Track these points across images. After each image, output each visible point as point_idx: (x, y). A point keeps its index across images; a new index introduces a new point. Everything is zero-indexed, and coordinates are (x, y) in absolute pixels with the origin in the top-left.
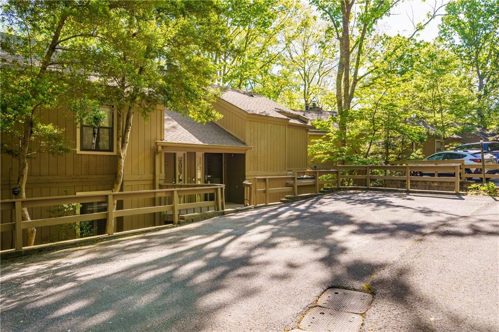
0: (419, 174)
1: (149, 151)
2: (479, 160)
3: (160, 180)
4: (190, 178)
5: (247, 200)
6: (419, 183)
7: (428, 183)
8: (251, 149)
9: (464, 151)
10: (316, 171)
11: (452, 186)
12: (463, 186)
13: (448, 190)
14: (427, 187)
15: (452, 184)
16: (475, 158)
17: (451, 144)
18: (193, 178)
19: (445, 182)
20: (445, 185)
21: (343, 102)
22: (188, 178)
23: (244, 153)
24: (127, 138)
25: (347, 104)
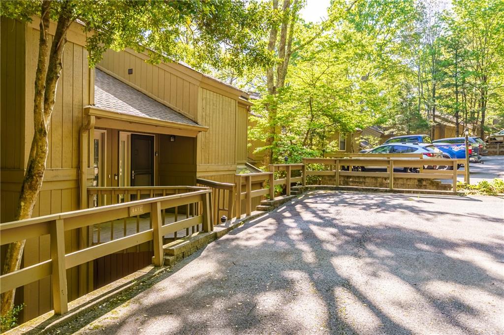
0: (360, 170)
1: (70, 125)
2: (432, 154)
3: (88, 179)
4: (111, 177)
5: (223, 210)
6: (367, 180)
7: (379, 180)
8: (206, 131)
9: (414, 144)
10: (287, 164)
11: (408, 183)
12: (421, 183)
13: (405, 187)
14: (378, 185)
15: (409, 180)
16: (427, 152)
17: (362, 136)
18: (115, 175)
19: (401, 178)
20: (400, 182)
21: (275, 78)
22: (108, 176)
23: (195, 137)
24: (54, 92)
25: (280, 81)
